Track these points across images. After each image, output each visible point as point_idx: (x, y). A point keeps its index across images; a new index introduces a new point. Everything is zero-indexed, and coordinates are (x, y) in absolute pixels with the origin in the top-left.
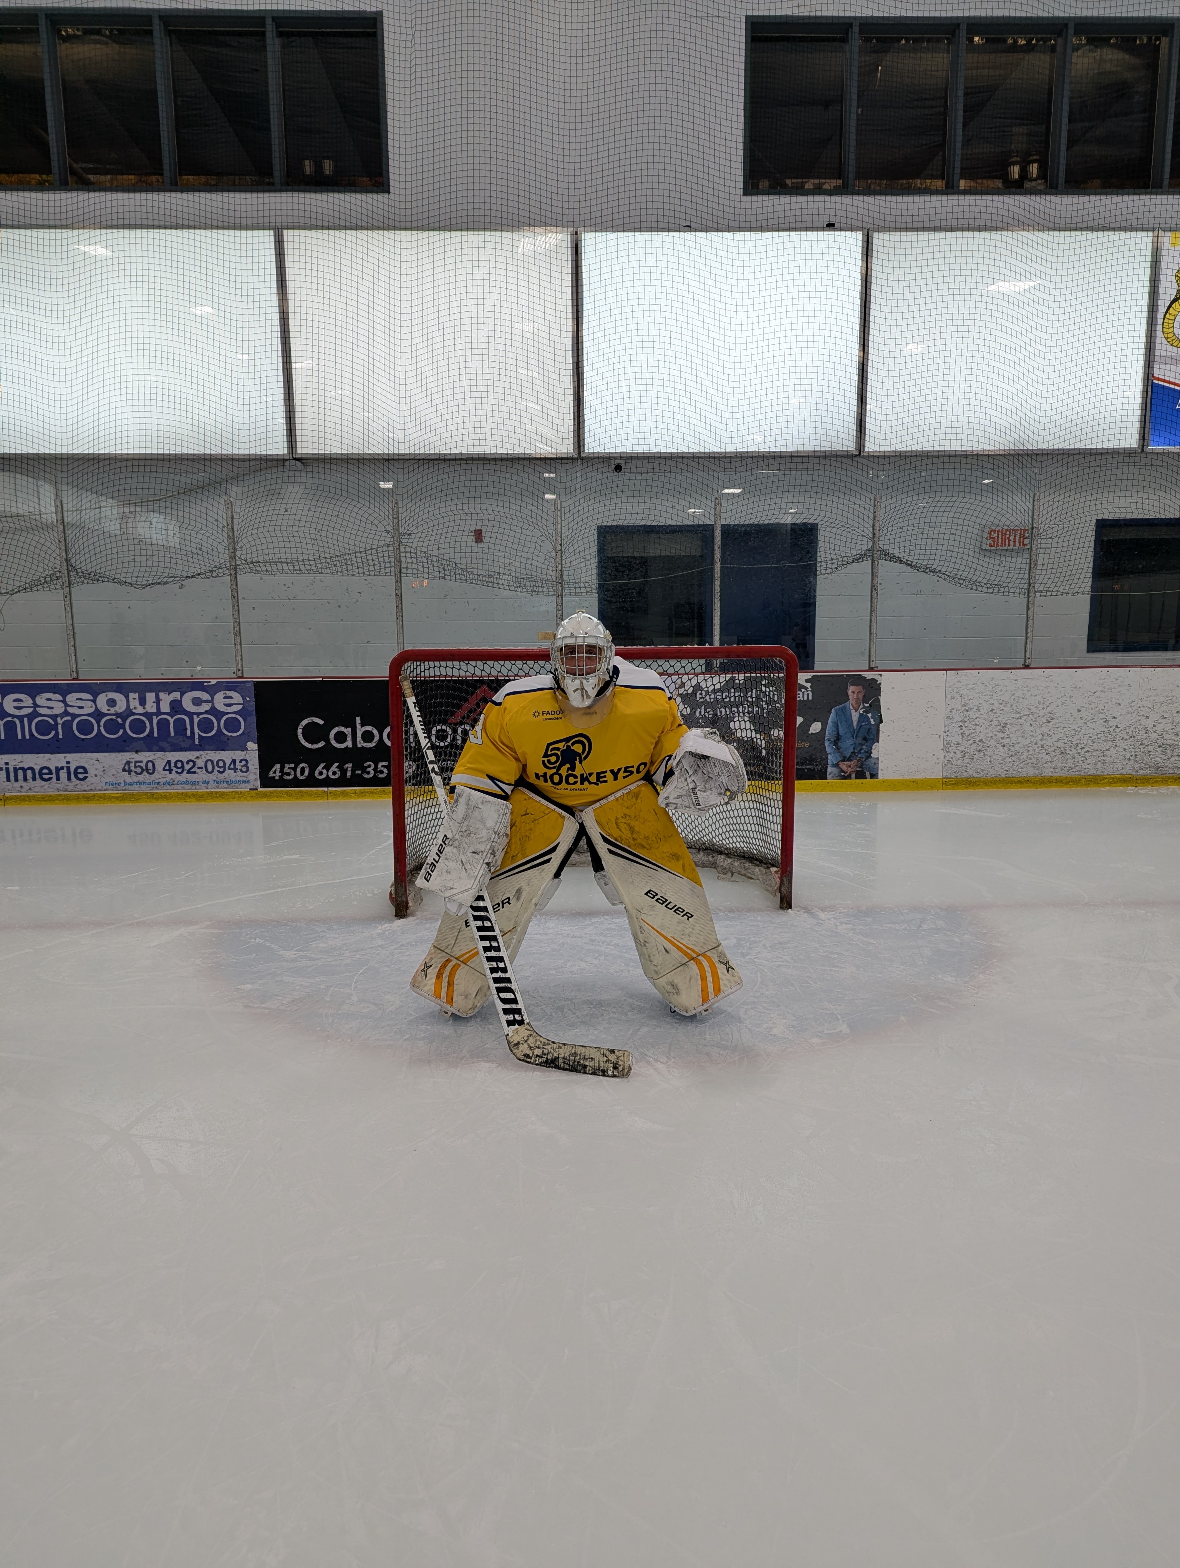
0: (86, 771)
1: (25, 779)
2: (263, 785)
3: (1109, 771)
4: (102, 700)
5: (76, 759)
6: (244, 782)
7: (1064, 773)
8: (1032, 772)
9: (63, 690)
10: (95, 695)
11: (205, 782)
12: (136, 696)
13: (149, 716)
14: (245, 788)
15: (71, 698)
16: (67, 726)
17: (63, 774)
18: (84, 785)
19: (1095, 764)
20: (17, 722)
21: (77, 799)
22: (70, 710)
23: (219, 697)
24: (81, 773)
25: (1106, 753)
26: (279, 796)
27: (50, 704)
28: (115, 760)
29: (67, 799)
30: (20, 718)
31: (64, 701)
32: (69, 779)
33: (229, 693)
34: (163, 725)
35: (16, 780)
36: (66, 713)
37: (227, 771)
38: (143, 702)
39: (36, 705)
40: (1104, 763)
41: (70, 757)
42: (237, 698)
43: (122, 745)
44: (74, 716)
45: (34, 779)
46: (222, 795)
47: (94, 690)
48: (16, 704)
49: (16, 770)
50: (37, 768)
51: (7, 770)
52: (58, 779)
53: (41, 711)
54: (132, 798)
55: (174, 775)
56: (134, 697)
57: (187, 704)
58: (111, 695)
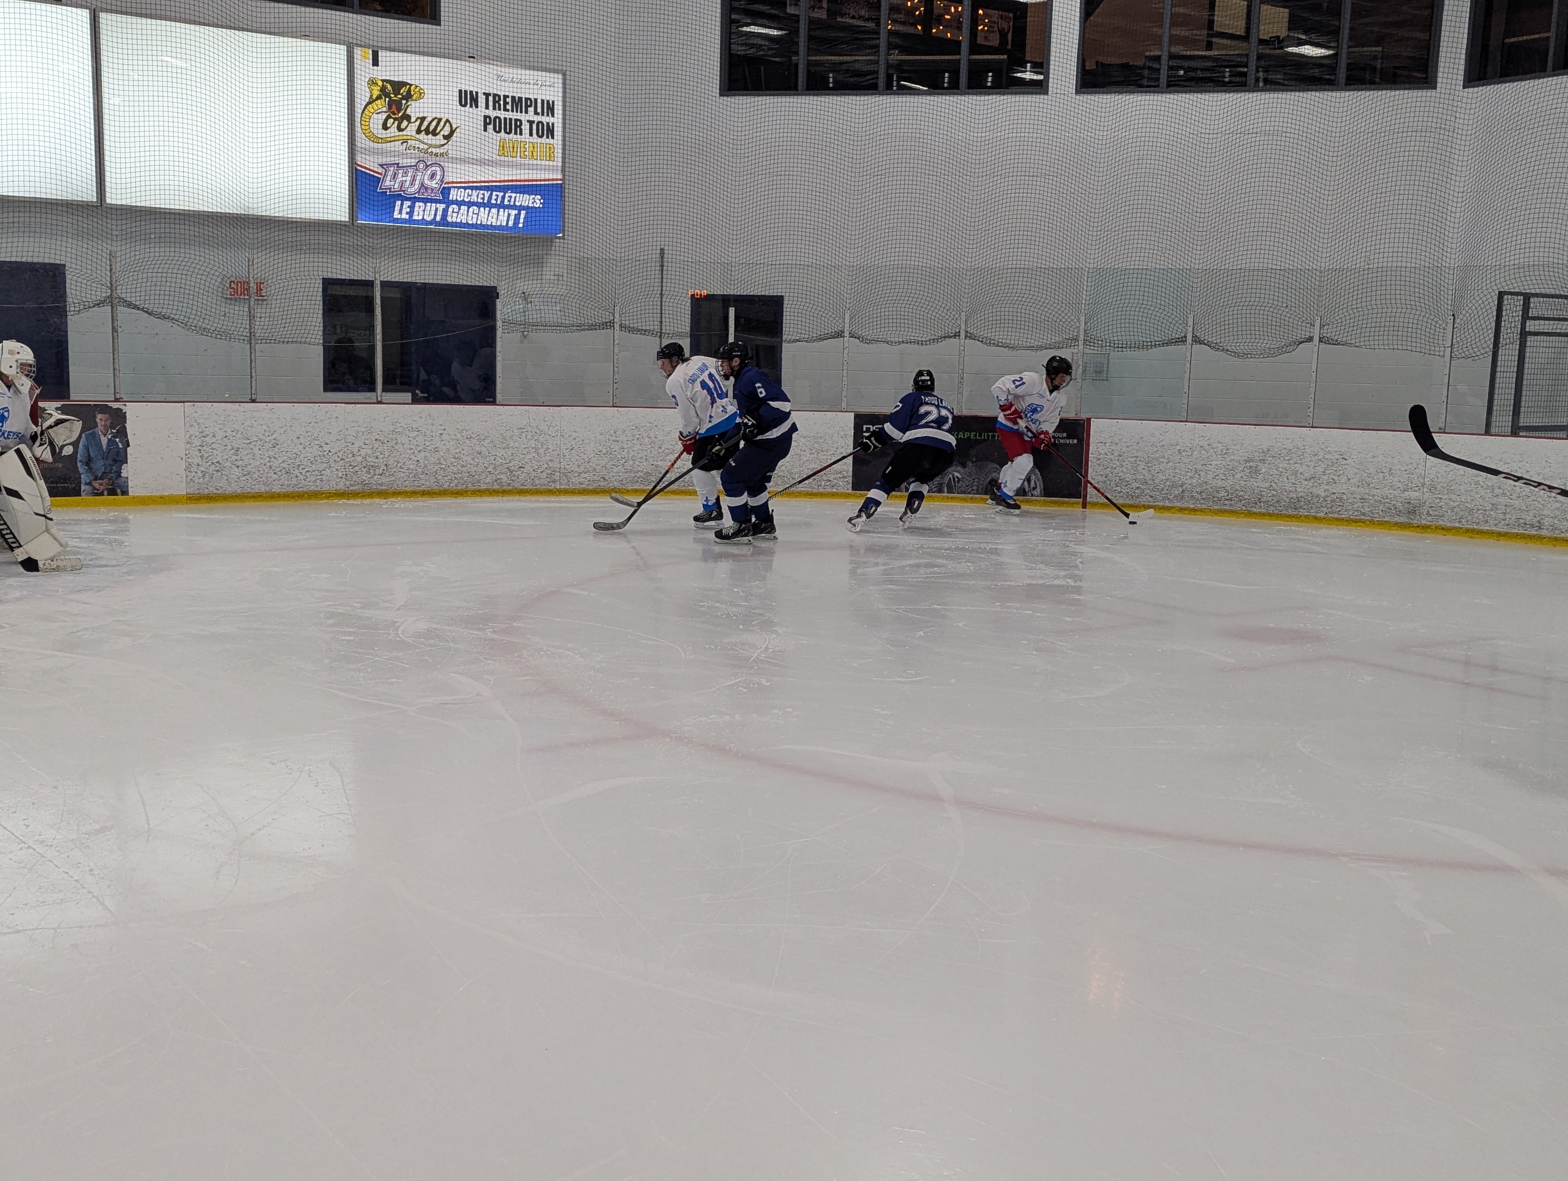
3: (326, 488)
7: (290, 489)
8: (263, 489)
19: (315, 481)
25: (323, 472)
40: (322, 480)
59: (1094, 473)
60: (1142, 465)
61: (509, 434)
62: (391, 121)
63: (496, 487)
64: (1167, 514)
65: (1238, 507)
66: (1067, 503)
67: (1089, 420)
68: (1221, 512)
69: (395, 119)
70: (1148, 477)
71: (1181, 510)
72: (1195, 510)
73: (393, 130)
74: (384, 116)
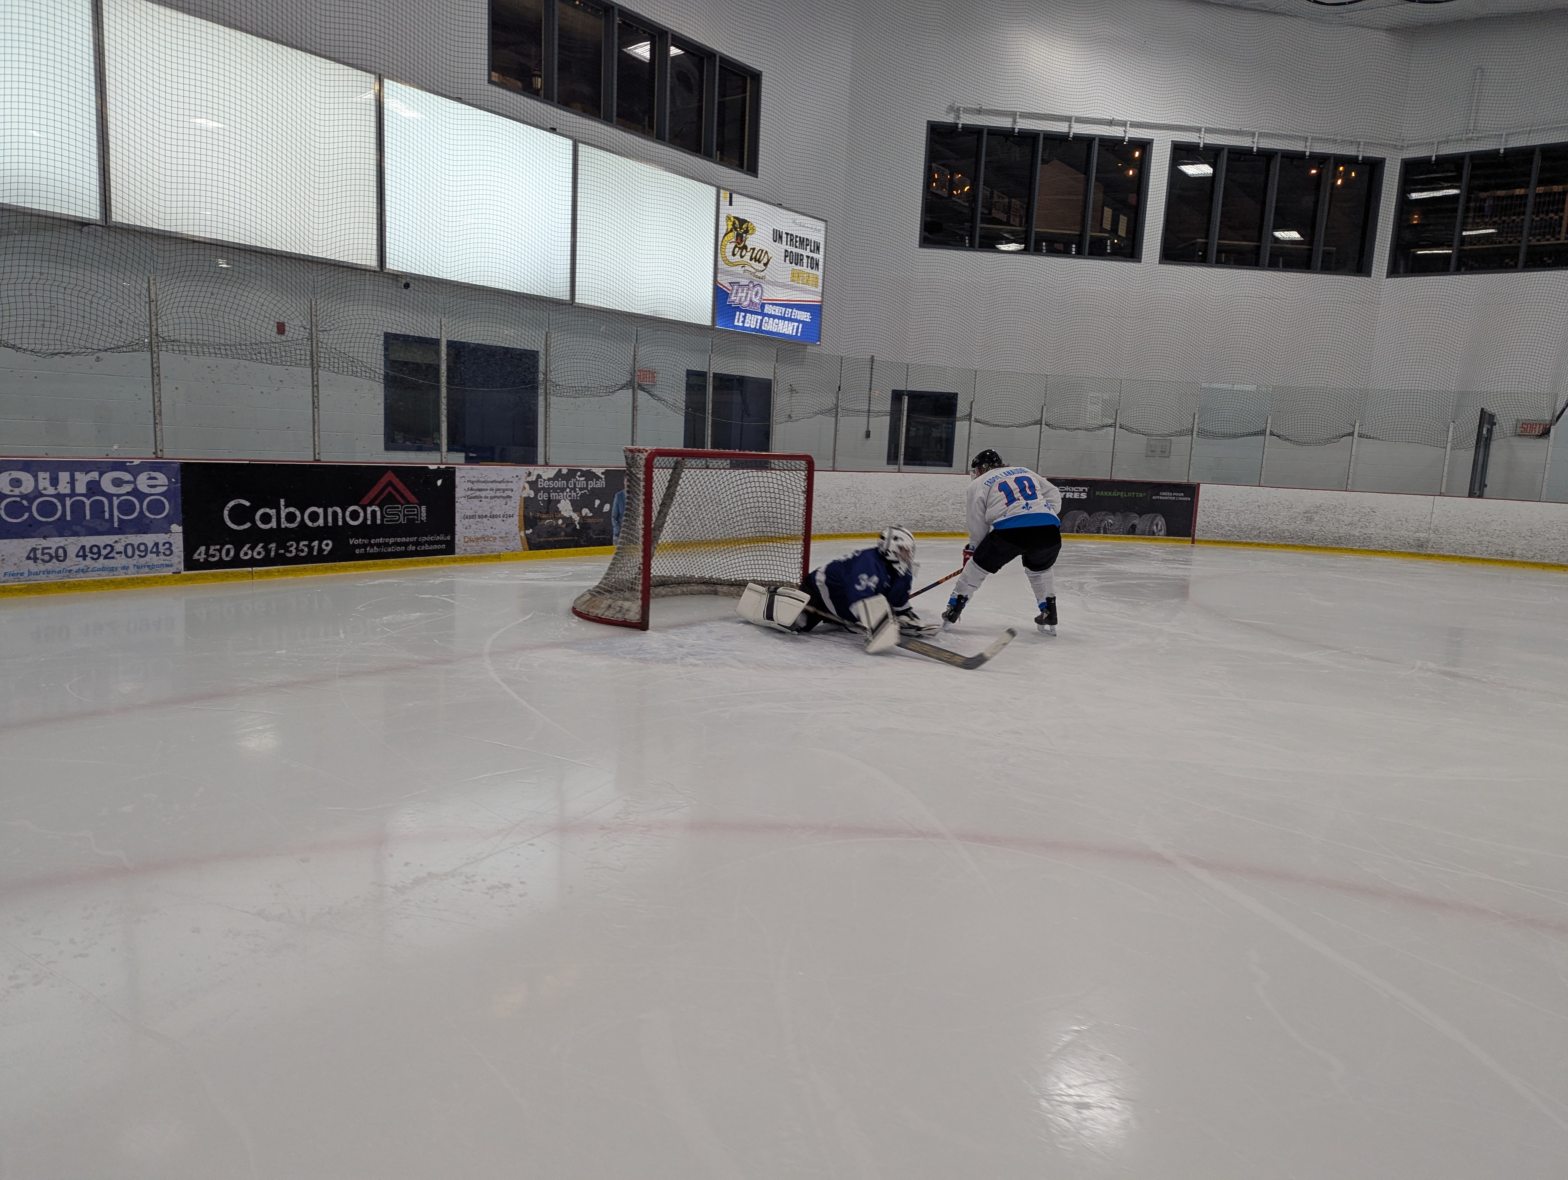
2: (187, 568)
6: (167, 566)
11: (124, 568)
12: (47, 475)
23: (143, 478)
26: (204, 578)
28: (17, 547)
33: (157, 474)
37: (149, 556)
42: (165, 479)
43: (27, 530)
46: (144, 581)
54: (40, 589)
55: (89, 561)
56: (44, 477)
57: (106, 484)
58: (16, 474)
59: (1201, 519)
60: (1233, 515)
61: (841, 493)
62: (737, 249)
63: (831, 533)
64: (1248, 547)
65: (1297, 542)
66: (1183, 541)
67: (1199, 484)
68: (1287, 546)
69: (740, 248)
70: (1237, 523)
71: (1259, 545)
72: (1267, 545)
73: (738, 256)
74: (733, 245)
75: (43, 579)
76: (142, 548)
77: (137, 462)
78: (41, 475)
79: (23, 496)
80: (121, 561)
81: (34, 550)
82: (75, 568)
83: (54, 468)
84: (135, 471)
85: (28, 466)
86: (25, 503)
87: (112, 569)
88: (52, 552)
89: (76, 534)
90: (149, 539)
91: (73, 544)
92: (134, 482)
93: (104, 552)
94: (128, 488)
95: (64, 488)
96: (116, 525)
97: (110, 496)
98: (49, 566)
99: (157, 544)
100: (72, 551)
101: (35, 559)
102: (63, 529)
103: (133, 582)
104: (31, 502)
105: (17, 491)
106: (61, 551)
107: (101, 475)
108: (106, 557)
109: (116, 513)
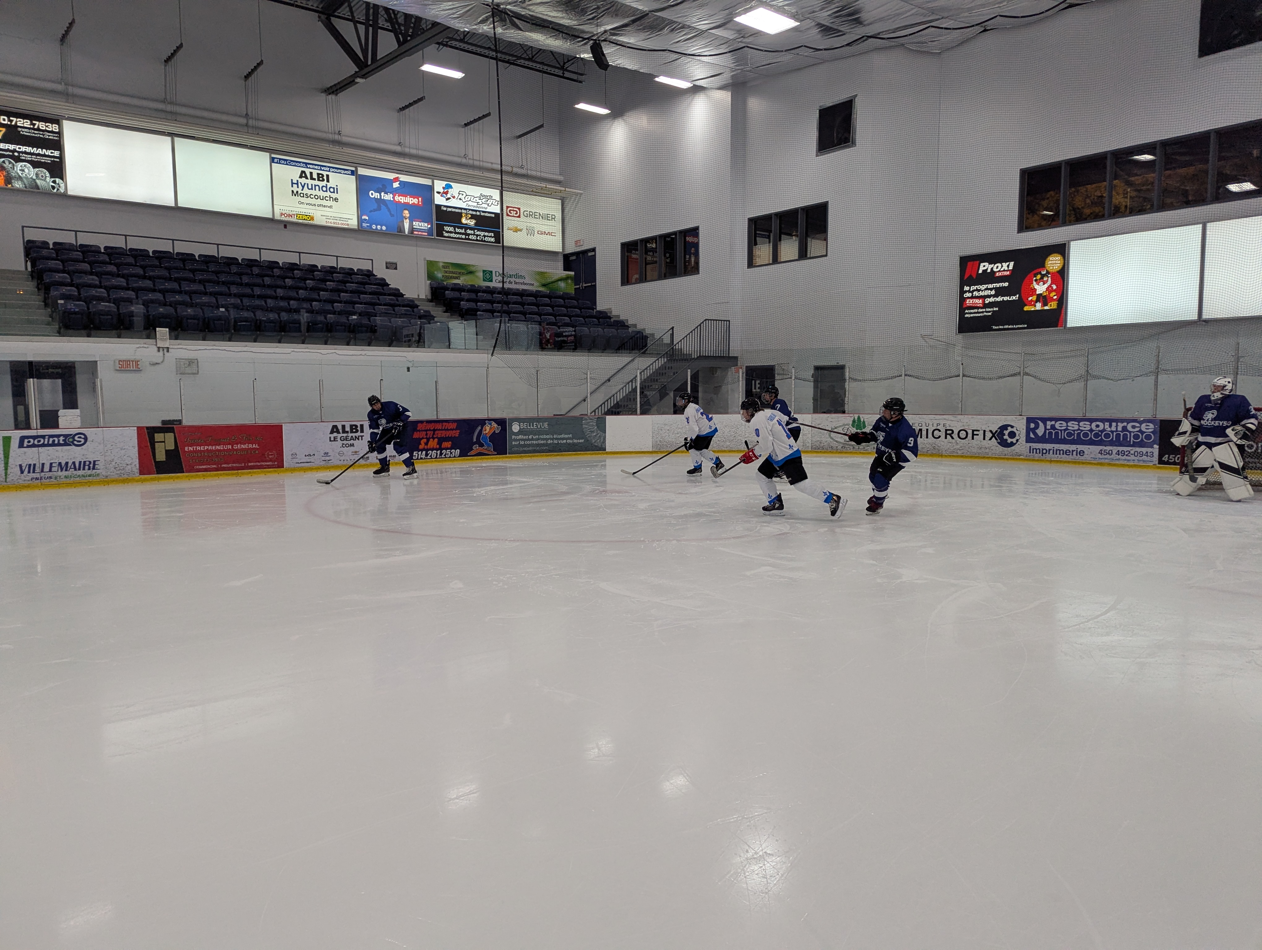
0: (1084, 452)
1: (1060, 454)
2: (1159, 463)
4: (1094, 425)
5: (1080, 447)
6: (1151, 461)
9: (1079, 420)
10: (1091, 423)
11: (1133, 460)
12: (1108, 423)
13: (1112, 432)
14: (1151, 464)
15: (1081, 424)
16: (1079, 434)
17: (1075, 453)
18: (1082, 458)
20: (1060, 432)
21: (1079, 463)
22: (1081, 428)
23: (1144, 425)
24: (1082, 453)
26: (1166, 468)
27: (1073, 426)
28: (1096, 449)
29: (1075, 463)
30: (1061, 430)
31: (1079, 425)
32: (1077, 455)
33: (1148, 424)
34: (1118, 436)
35: (1056, 454)
36: (1079, 429)
37: (1144, 456)
38: (1110, 426)
39: (1068, 426)
41: (1078, 446)
42: (1151, 426)
43: (1100, 443)
44: (1082, 431)
45: (1063, 454)
46: (1140, 466)
47: (1091, 421)
48: (1060, 425)
49: (1057, 450)
50: (1065, 450)
51: (1053, 450)
52: (1072, 454)
53: (1069, 428)
54: (1101, 464)
55: (1120, 456)
56: (1107, 424)
57: (1129, 428)
58: (1098, 423)
75: (1103, 461)
76: (1141, 453)
77: (1142, 419)
78: (1106, 423)
79: (1099, 431)
80: (1132, 457)
81: (1101, 450)
82: (1115, 458)
83: (1111, 421)
84: (1141, 423)
85: (1103, 421)
86: (1100, 433)
87: (1129, 460)
88: (1107, 451)
89: (1116, 446)
90: (1144, 450)
91: (1115, 449)
92: (1140, 427)
93: (1126, 453)
94: (1137, 429)
95: (1113, 429)
96: (1132, 443)
97: (1130, 432)
98: (1106, 456)
99: (1147, 452)
100: (1114, 452)
101: (1101, 454)
102: (1112, 443)
103: (1135, 466)
104: (1102, 433)
105: (1098, 429)
106: (1110, 452)
107: (1128, 424)
108: (1127, 455)
109: (1132, 439)
